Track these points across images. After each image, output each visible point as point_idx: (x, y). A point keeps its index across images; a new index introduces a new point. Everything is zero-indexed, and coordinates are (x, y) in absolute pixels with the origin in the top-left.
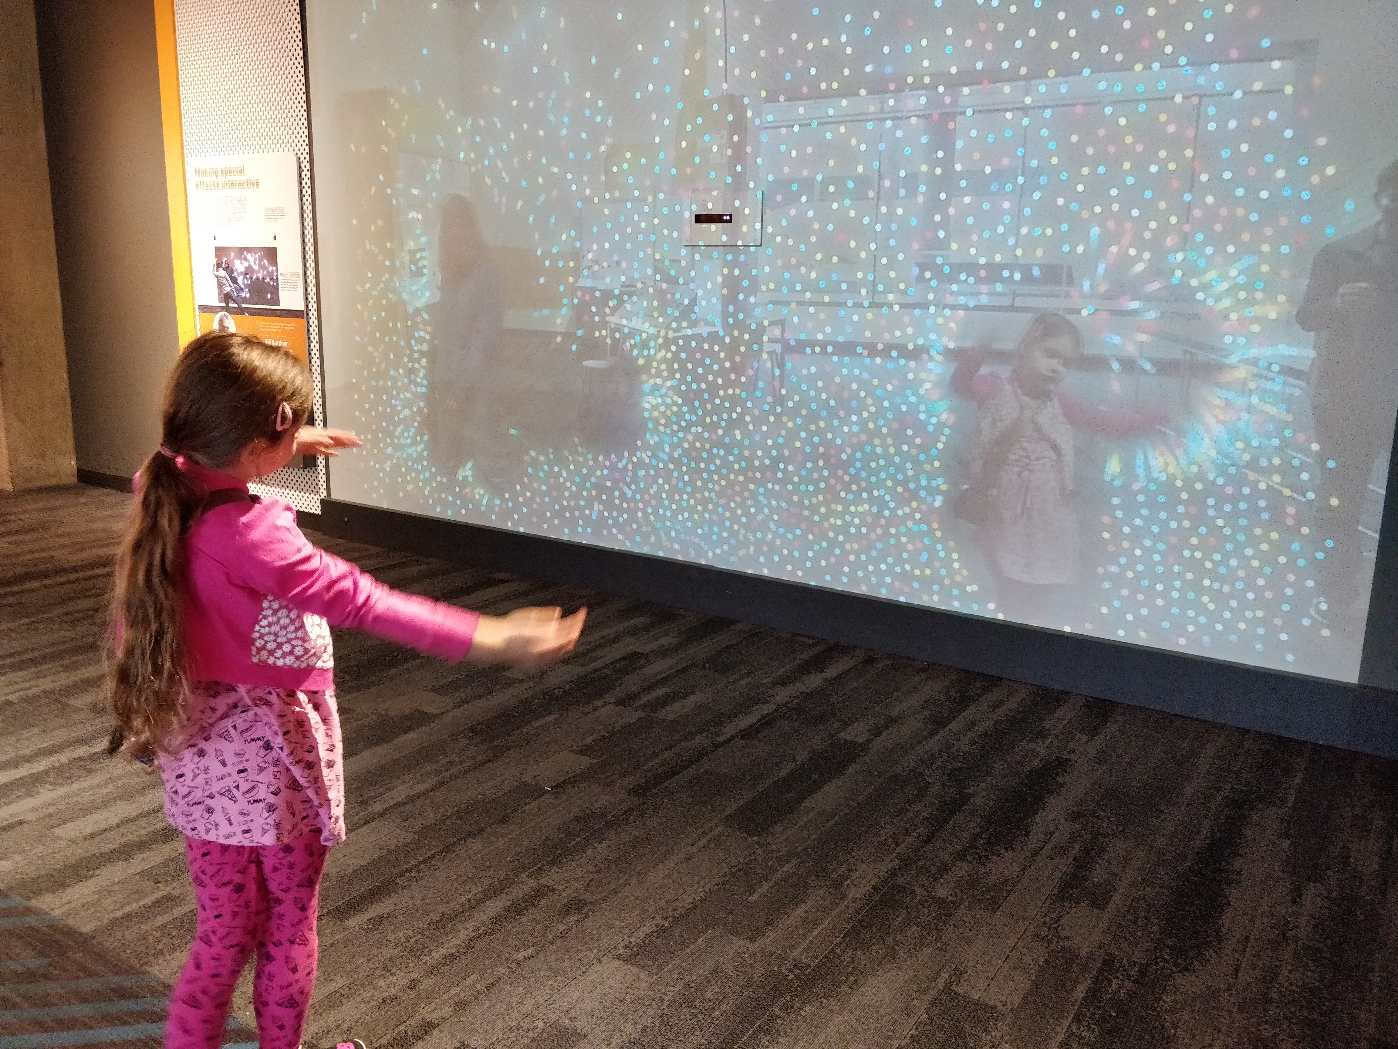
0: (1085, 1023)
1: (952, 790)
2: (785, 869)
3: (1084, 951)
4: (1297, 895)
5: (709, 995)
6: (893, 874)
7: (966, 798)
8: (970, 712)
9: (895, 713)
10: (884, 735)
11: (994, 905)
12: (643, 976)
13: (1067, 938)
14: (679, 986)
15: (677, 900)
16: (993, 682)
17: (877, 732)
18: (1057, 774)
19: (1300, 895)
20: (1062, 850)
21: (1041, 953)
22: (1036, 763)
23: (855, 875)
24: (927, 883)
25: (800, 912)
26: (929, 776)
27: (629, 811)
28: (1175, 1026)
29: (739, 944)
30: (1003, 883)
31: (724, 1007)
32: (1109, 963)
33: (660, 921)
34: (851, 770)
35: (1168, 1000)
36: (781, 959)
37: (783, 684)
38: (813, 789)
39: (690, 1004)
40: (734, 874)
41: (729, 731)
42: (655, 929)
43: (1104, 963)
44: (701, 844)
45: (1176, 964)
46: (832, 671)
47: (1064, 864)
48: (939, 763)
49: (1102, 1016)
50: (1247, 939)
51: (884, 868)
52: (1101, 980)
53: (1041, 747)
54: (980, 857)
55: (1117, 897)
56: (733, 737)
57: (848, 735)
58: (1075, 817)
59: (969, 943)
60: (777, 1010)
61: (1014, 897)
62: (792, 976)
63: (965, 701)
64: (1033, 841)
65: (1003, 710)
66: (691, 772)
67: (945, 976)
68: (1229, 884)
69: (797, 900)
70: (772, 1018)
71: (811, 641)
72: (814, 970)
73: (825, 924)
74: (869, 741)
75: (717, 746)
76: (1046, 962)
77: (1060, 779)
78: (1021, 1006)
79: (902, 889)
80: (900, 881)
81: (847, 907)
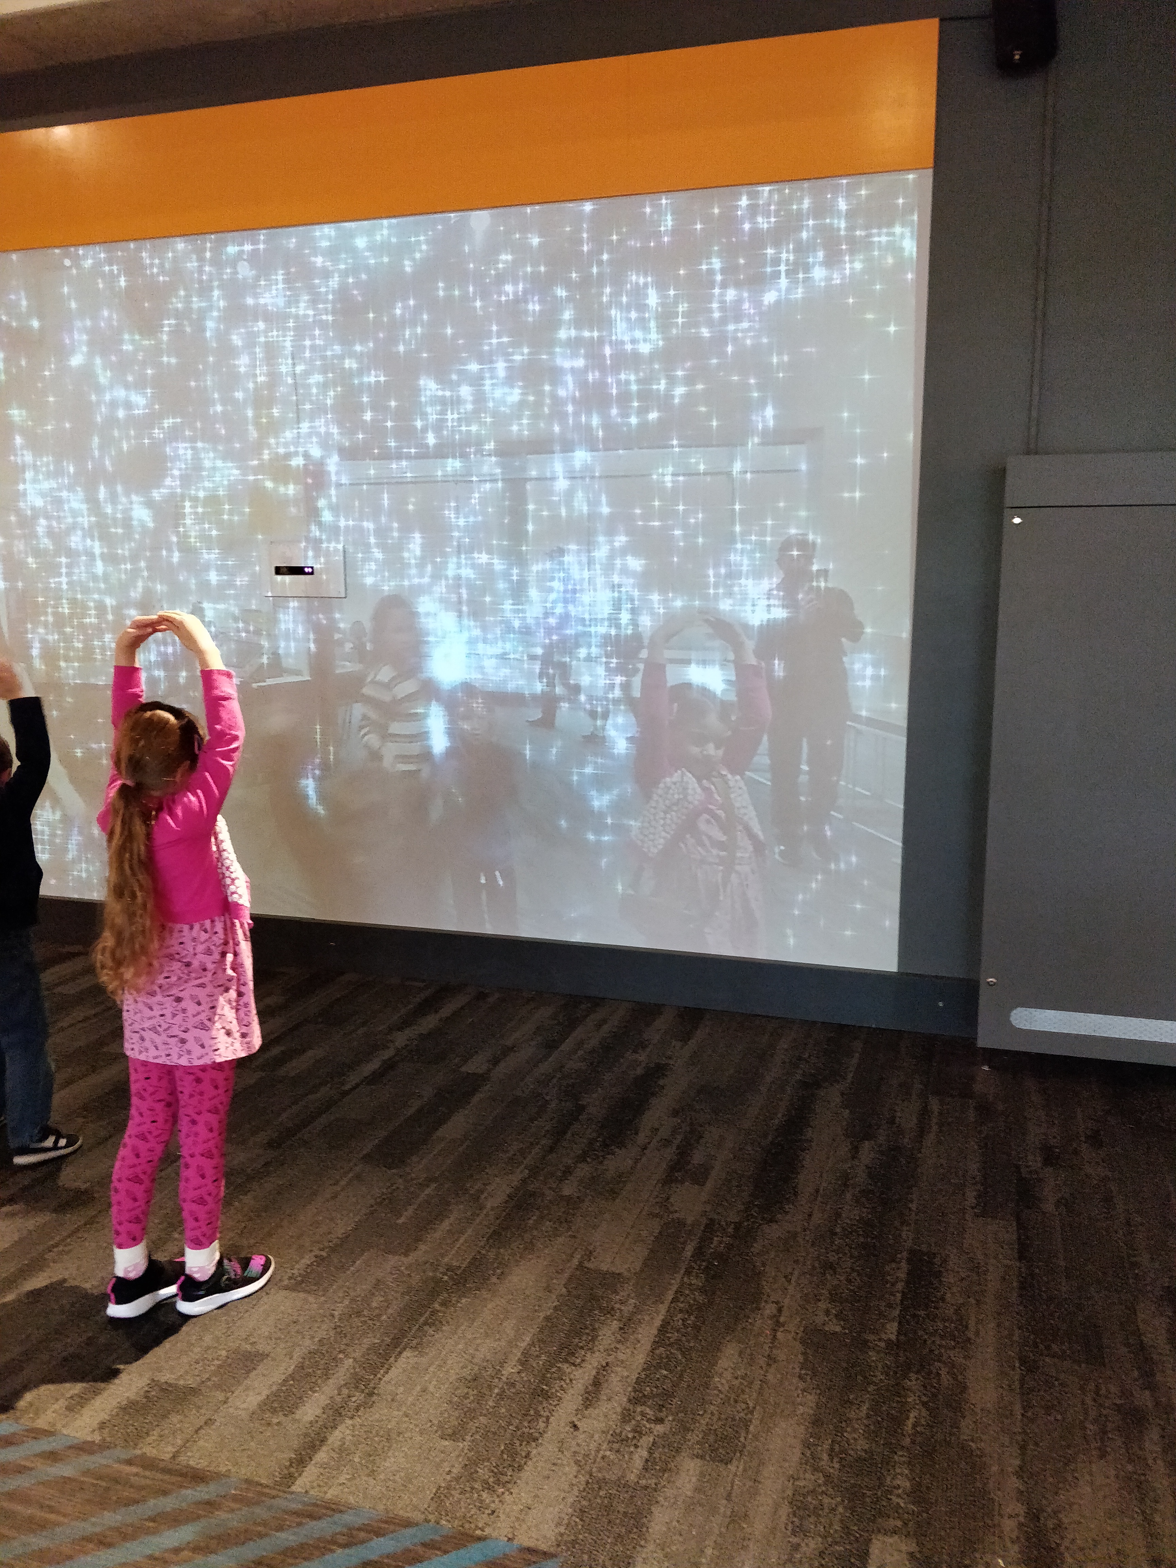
0: (694, 1274)
1: (568, 1104)
2: (426, 1192)
3: (689, 1221)
4: (855, 1151)
5: (374, 1304)
6: (524, 1181)
7: (582, 1109)
8: (579, 1033)
9: (509, 1043)
10: (502, 1065)
11: (614, 1194)
12: (311, 1299)
13: (676, 1212)
14: (347, 1302)
15: (330, 1233)
16: (597, 1002)
17: (496, 1061)
18: (658, 1078)
19: (857, 1152)
20: (667, 1142)
21: (656, 1226)
22: (639, 1071)
23: (489, 1188)
24: (554, 1186)
25: (446, 1225)
26: (547, 1094)
27: (267, 1164)
28: (764, 1265)
29: (393, 1260)
30: (620, 1177)
31: (390, 1311)
32: (710, 1227)
33: (317, 1253)
34: (476, 1099)
35: (757, 1247)
36: (435, 1267)
37: (400, 1029)
38: (441, 1121)
39: (359, 1314)
40: (381, 1203)
41: (353, 1079)
42: (314, 1259)
43: (707, 1226)
44: (343, 1183)
45: (763, 1219)
46: (446, 1011)
47: (670, 1153)
48: (555, 1080)
49: (707, 1267)
50: (817, 1191)
51: (515, 1179)
52: (705, 1241)
53: (642, 1057)
54: (598, 1158)
55: (714, 1173)
56: (357, 1085)
57: (470, 1068)
58: (675, 1113)
59: (595, 1227)
60: (437, 1306)
61: (629, 1186)
62: (446, 1278)
63: (572, 1024)
64: (641, 1138)
65: (606, 1028)
66: (323, 1120)
67: (578, 1256)
68: (803, 1150)
69: (441, 1216)
70: (434, 1312)
71: (422, 985)
72: (464, 1270)
73: (470, 1231)
74: (489, 1070)
75: (345, 1094)
76: (660, 1233)
77: (661, 1082)
78: (642, 1271)
79: (533, 1194)
80: (531, 1188)
81: (487, 1215)
